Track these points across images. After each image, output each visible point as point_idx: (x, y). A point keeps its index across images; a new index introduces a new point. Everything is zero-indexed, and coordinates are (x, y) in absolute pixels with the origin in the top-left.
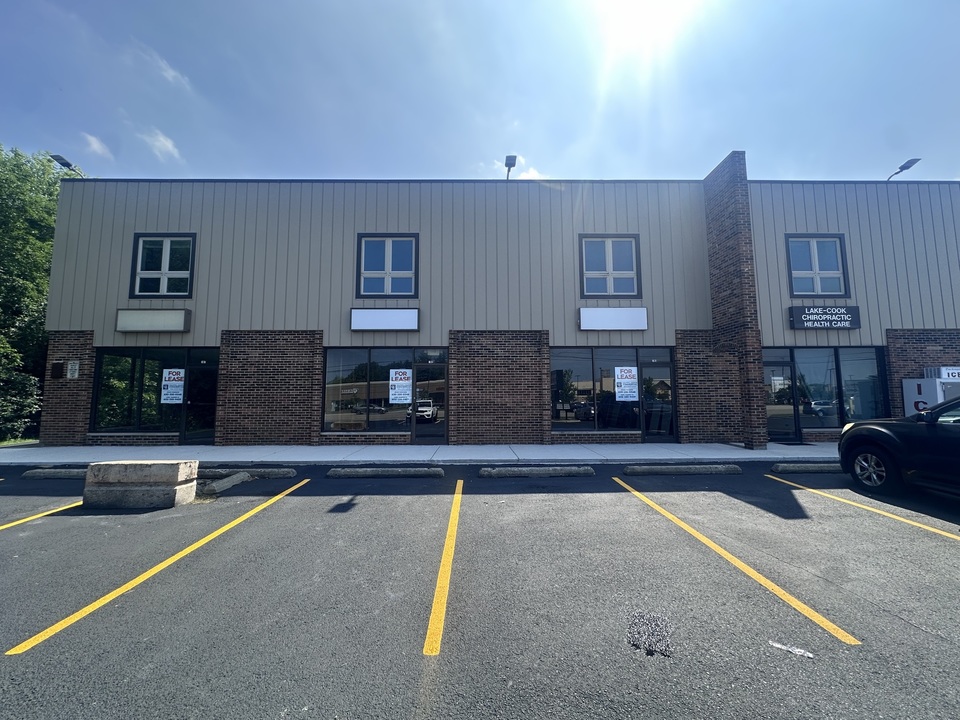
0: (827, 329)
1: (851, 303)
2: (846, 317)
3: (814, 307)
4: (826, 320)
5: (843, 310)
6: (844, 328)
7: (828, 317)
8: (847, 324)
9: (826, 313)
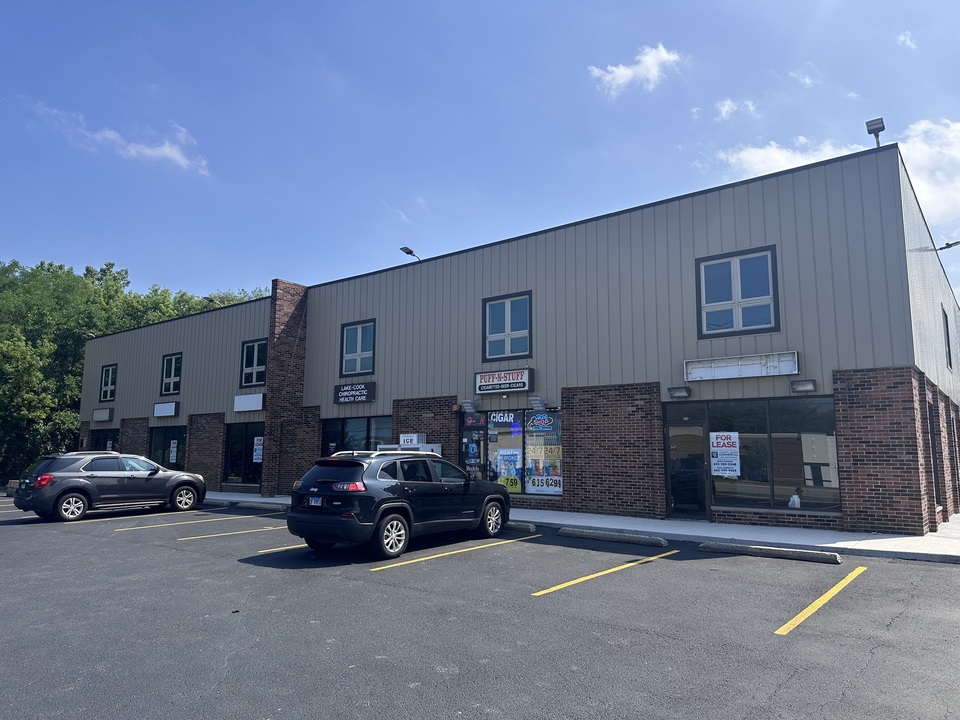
0: (351, 403)
1: (374, 378)
2: (364, 392)
3: (347, 385)
4: (352, 396)
5: (363, 386)
6: (362, 402)
7: (354, 393)
8: (364, 398)
9: (352, 390)
